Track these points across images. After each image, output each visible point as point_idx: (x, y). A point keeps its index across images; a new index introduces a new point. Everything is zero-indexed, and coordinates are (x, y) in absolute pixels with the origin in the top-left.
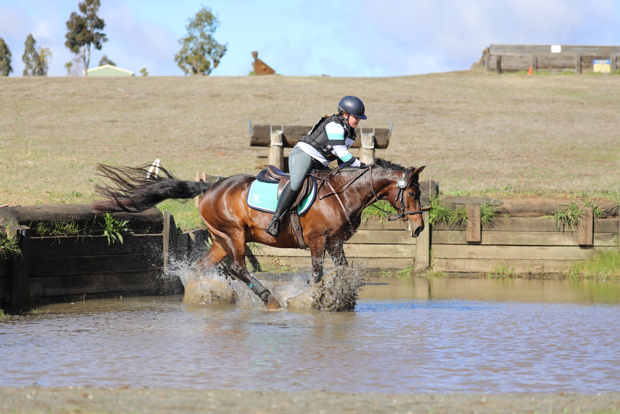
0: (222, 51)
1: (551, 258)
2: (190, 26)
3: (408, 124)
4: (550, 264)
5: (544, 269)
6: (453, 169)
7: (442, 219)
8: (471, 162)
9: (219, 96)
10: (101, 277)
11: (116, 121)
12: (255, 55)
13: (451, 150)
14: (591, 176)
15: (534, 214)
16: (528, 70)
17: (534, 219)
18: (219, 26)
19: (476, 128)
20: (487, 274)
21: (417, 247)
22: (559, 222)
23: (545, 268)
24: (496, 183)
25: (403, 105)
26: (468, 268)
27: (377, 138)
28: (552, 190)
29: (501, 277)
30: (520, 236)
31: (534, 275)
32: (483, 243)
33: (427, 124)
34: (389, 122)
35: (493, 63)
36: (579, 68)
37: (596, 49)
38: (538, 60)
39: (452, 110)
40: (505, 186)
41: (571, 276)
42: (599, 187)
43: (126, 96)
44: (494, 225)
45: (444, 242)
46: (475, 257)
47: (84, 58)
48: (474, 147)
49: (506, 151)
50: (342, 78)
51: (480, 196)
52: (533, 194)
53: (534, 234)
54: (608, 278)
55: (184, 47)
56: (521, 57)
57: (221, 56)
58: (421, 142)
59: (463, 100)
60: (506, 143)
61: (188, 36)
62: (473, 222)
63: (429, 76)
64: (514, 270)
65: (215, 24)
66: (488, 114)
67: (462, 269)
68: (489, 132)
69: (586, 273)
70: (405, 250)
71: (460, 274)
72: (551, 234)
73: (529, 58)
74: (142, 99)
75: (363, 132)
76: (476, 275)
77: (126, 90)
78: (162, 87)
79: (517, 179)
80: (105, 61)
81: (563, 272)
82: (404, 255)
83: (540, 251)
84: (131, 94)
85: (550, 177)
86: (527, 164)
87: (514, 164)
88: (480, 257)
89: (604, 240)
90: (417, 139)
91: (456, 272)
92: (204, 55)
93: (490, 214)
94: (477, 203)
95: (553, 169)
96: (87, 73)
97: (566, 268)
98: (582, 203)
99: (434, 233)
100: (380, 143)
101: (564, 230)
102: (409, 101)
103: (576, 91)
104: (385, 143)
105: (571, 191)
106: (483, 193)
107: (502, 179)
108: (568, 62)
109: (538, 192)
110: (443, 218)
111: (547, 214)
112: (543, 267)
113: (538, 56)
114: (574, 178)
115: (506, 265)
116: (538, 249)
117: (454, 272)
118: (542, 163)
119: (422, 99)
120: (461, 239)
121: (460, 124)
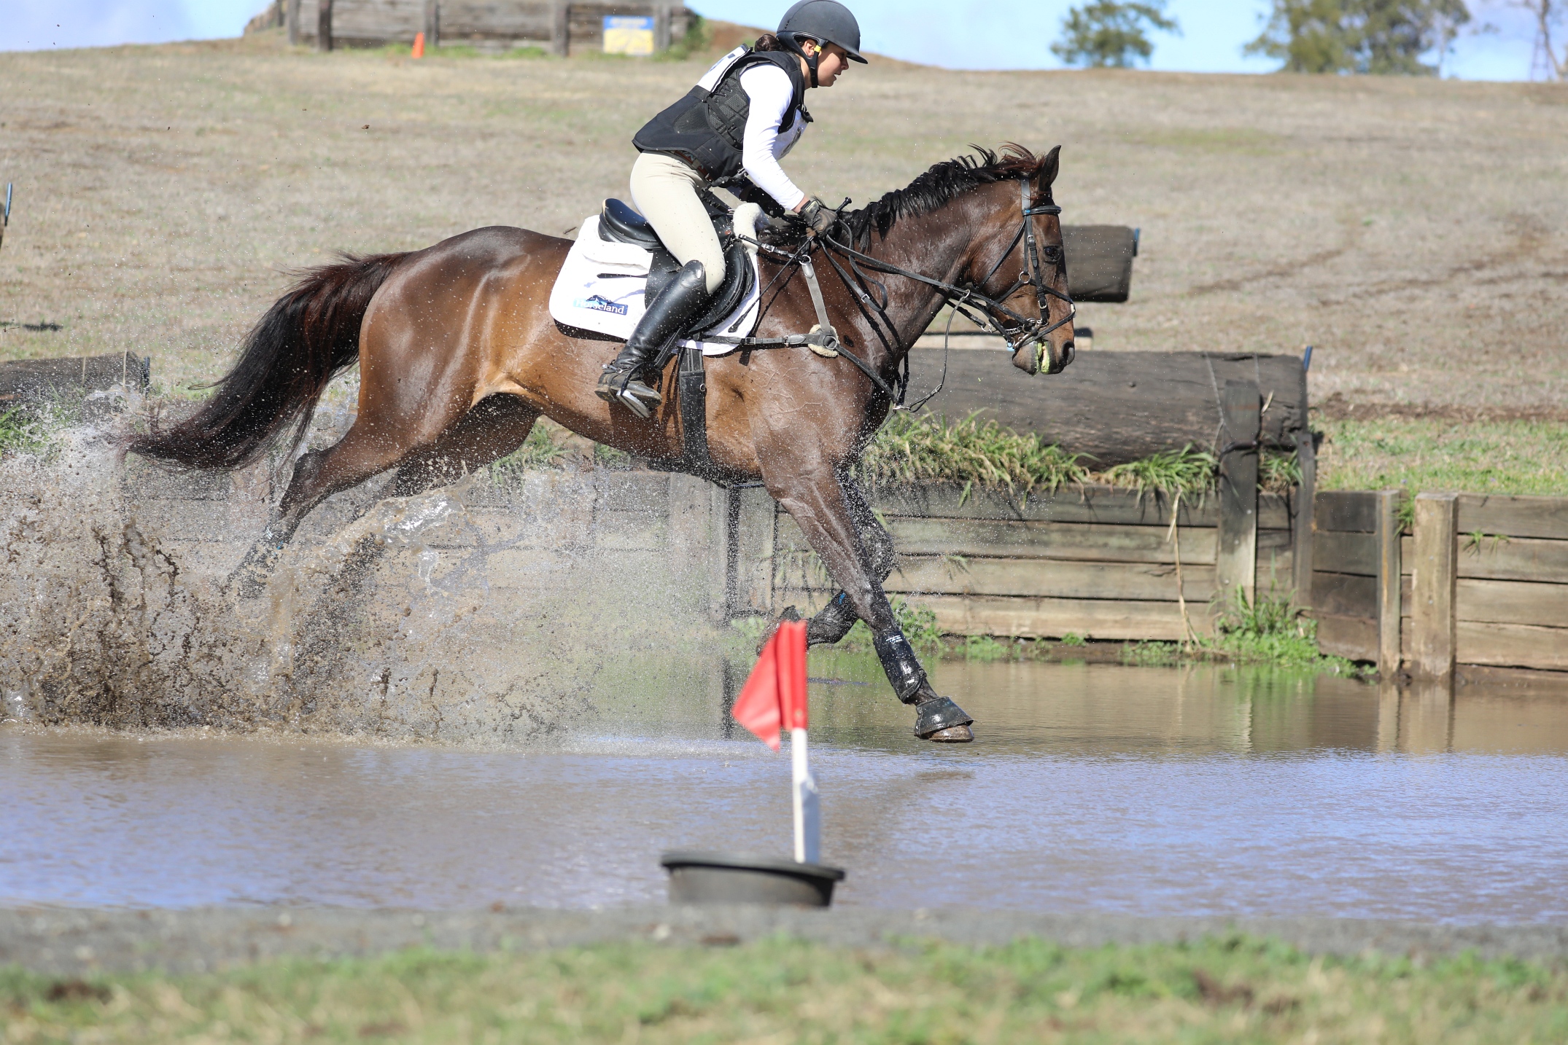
3: (56, 192)
6: (189, 323)
16: (411, 43)
19: (259, 208)
25: (43, 136)
33: (112, 194)
35: (309, 19)
36: (560, 41)
38: (443, 12)
39: (187, 154)
48: (251, 261)
56: (392, 4)
59: (219, 126)
63: (118, 52)
66: (295, 167)
68: (296, 220)
73: (417, 8)
102: (58, 126)
103: (553, 106)
108: (531, 22)
121: (212, 195)
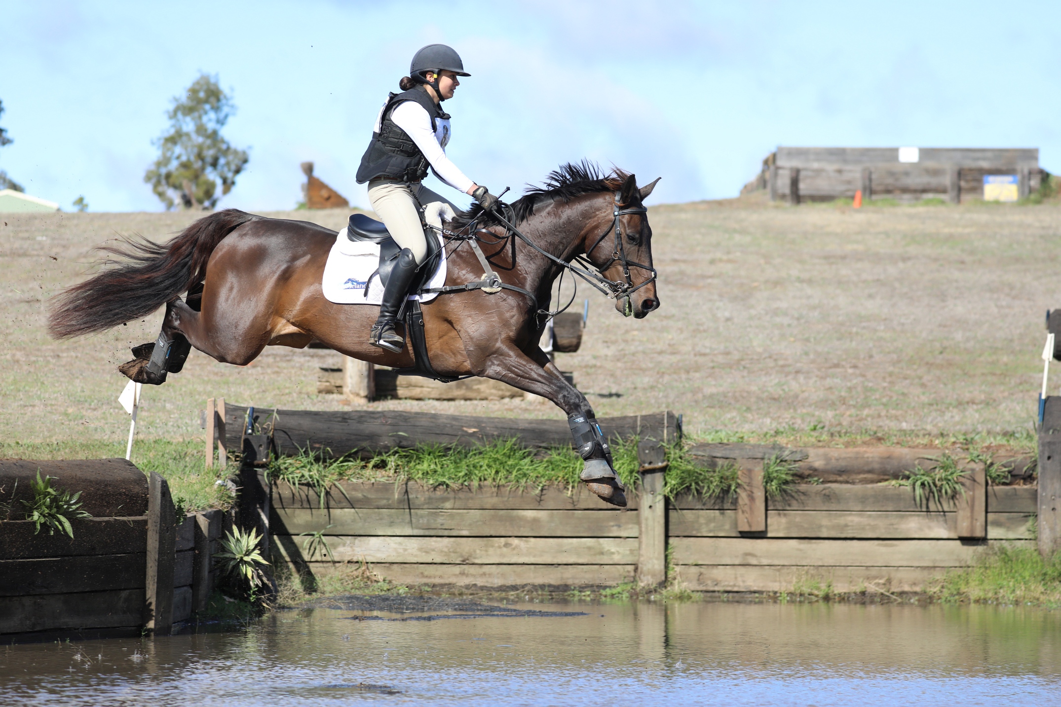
0: (240, 162)
1: (905, 564)
2: (176, 111)
4: (902, 574)
6: (708, 391)
7: (689, 488)
10: (28, 601)
11: (37, 301)
12: (309, 169)
13: (704, 355)
14: (981, 403)
15: (869, 476)
16: (853, 198)
17: (870, 486)
18: (234, 114)
19: (753, 312)
20: (778, 595)
21: (640, 543)
22: (918, 492)
23: (893, 584)
24: (793, 417)
26: (741, 584)
27: (556, 330)
28: (904, 430)
29: (807, 601)
30: (842, 521)
31: (872, 596)
32: (769, 535)
35: (783, 183)
36: (954, 193)
37: (989, 155)
38: (874, 176)
39: (704, 277)
40: (812, 425)
41: (944, 599)
42: (997, 425)
44: (792, 498)
45: (694, 533)
46: (754, 561)
48: (748, 348)
49: (812, 356)
51: (763, 443)
52: (867, 438)
53: (870, 516)
54: (1017, 603)
55: (164, 154)
56: (840, 171)
57: (237, 172)
58: (645, 339)
59: (725, 257)
60: (812, 340)
61: (172, 132)
62: (750, 492)
64: (832, 587)
65: (226, 110)
66: (777, 283)
67: (731, 586)
68: (778, 320)
69: (975, 592)
70: (618, 549)
71: (726, 595)
72: (902, 517)
73: (855, 173)
76: (757, 598)
77: (53, 239)
79: (836, 410)
81: (928, 590)
82: (616, 558)
83: (882, 550)
85: (899, 406)
86: (855, 381)
87: (829, 382)
88: (764, 562)
89: (1008, 529)
90: (635, 333)
91: (718, 591)
92: (203, 169)
93: (784, 478)
94: (759, 455)
95: (905, 391)
97: (935, 582)
98: (963, 456)
99: (674, 515)
100: (564, 341)
101: (928, 508)
103: (950, 238)
104: (574, 341)
105: (941, 432)
106: (768, 436)
107: (804, 411)
108: (934, 181)
109: (876, 435)
110: (690, 485)
111: (896, 477)
113: (872, 169)
114: (948, 408)
115: (816, 578)
116: (878, 545)
117: (714, 592)
118: (884, 378)
120: (727, 527)
121: (721, 304)
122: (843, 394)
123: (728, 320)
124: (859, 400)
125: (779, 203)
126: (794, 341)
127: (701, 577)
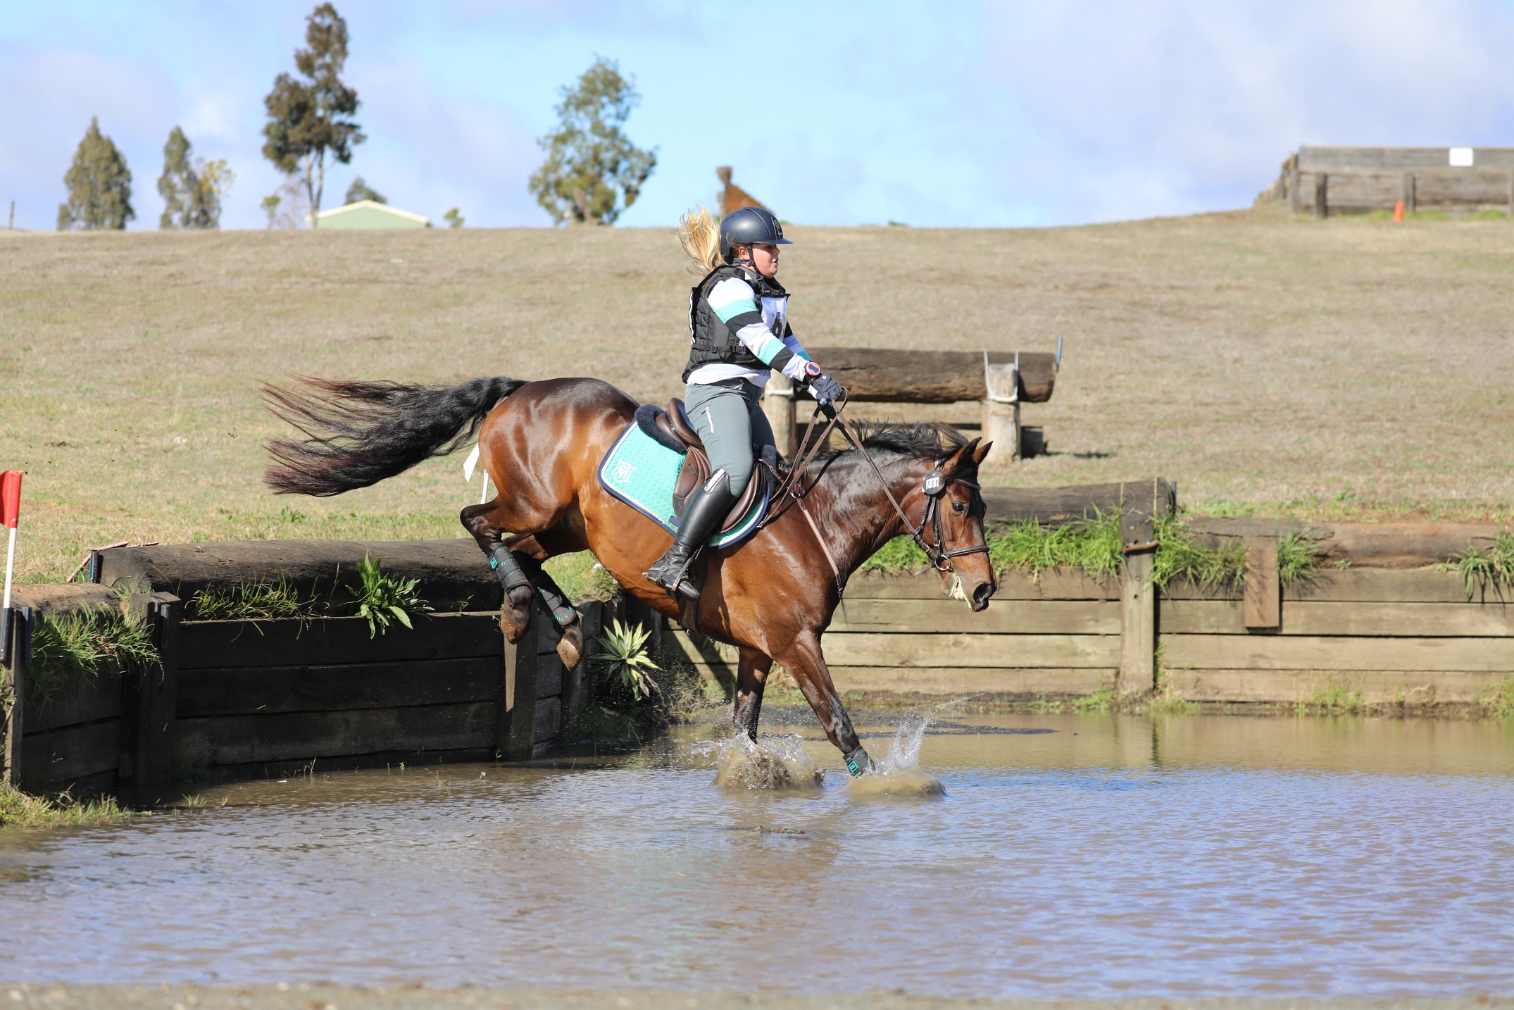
0: (646, 166)
1: (1453, 667)
2: (567, 105)
3: (1099, 342)
4: (1449, 680)
5: (1434, 692)
6: (1210, 450)
7: (1184, 573)
8: (1255, 433)
9: (638, 274)
10: (354, 717)
11: (389, 338)
12: (726, 174)
13: (1207, 405)
15: (1410, 558)
16: (1393, 210)
17: (1410, 571)
18: (637, 106)
19: (1267, 351)
20: (1295, 706)
21: (1123, 642)
22: (1470, 578)
23: (1438, 692)
24: (1315, 483)
25: (1088, 295)
26: (1249, 692)
27: (1023, 374)
28: (1454, 500)
29: (1329, 715)
30: (1374, 614)
31: (1411, 708)
32: (1285, 631)
33: (1145, 342)
34: (1053, 337)
35: (1308, 192)
38: (1418, 184)
39: (1207, 308)
40: (1339, 493)
41: (1501, 712)
43: (412, 275)
44: (1313, 586)
45: (1190, 629)
46: (1265, 665)
47: (310, 186)
48: (1261, 396)
49: (1340, 407)
50: (937, 230)
51: (1277, 517)
52: (1407, 510)
53: (1410, 608)
55: (552, 157)
56: (1377, 177)
57: (643, 178)
58: (1133, 385)
59: (1234, 283)
60: (1341, 386)
61: (563, 130)
62: (1260, 578)
63: (1150, 224)
64: (1361, 697)
65: (627, 101)
66: (1297, 315)
67: (1236, 695)
68: (1298, 361)
70: (1095, 649)
71: (1229, 706)
72: (1451, 609)
73: (1396, 180)
74: (449, 283)
75: (990, 362)
76: (1267, 710)
77: (412, 261)
78: (500, 255)
79: (1369, 474)
80: (359, 191)
81: (1481, 701)
82: (1093, 660)
83: (1426, 650)
84: (424, 271)
85: (1448, 469)
86: (1393, 438)
87: (1360, 439)
88: (1278, 665)
90: (1122, 377)
91: (1220, 702)
92: (600, 175)
93: (1303, 561)
94: (1272, 532)
95: (1456, 450)
96: (315, 222)
97: (1489, 690)
99: (1166, 606)
100: (1031, 389)
101: (1483, 598)
102: (1102, 286)
104: (1045, 388)
105: (1499, 502)
106: (1283, 508)
107: (1330, 475)
108: (1492, 190)
109: (1418, 507)
110: (1186, 570)
111: (1443, 559)
112: (1433, 689)
113: (1417, 175)
114: (1508, 472)
115: (1342, 685)
116: (1421, 644)
117: (1214, 702)
118: (1429, 434)
119: (1133, 280)
120: (1232, 621)
121: (1228, 342)
122: (1378, 453)
123: (1236, 361)
124: (1398, 461)
125: (1301, 216)
126: (1319, 388)
127: (1198, 684)
